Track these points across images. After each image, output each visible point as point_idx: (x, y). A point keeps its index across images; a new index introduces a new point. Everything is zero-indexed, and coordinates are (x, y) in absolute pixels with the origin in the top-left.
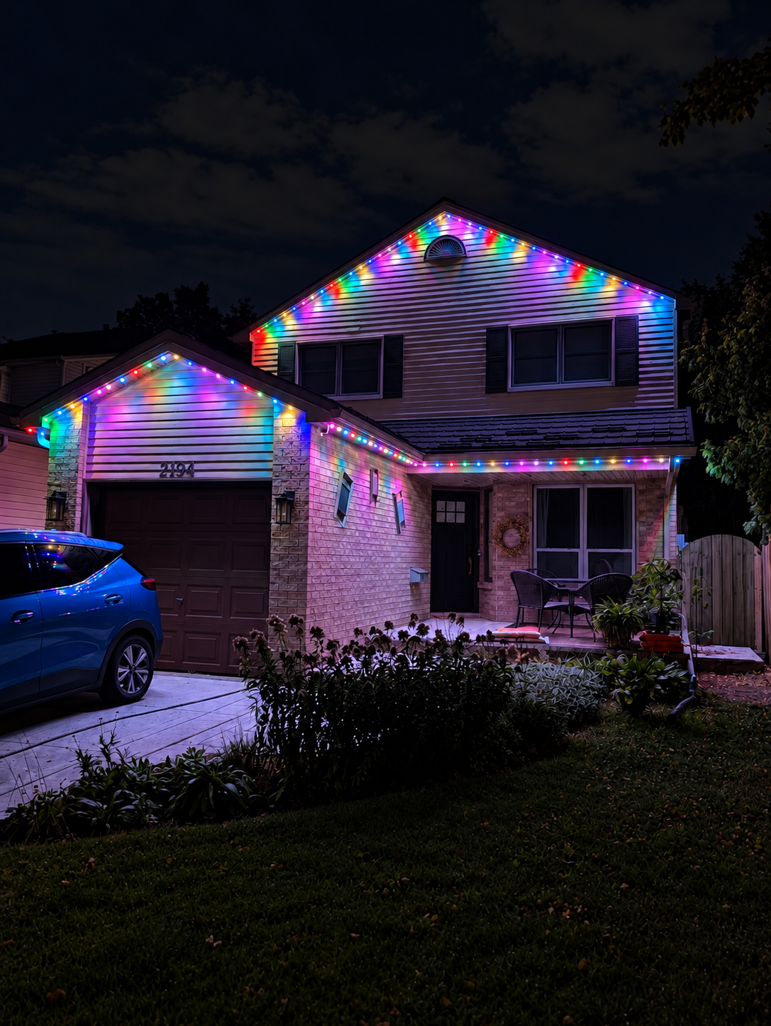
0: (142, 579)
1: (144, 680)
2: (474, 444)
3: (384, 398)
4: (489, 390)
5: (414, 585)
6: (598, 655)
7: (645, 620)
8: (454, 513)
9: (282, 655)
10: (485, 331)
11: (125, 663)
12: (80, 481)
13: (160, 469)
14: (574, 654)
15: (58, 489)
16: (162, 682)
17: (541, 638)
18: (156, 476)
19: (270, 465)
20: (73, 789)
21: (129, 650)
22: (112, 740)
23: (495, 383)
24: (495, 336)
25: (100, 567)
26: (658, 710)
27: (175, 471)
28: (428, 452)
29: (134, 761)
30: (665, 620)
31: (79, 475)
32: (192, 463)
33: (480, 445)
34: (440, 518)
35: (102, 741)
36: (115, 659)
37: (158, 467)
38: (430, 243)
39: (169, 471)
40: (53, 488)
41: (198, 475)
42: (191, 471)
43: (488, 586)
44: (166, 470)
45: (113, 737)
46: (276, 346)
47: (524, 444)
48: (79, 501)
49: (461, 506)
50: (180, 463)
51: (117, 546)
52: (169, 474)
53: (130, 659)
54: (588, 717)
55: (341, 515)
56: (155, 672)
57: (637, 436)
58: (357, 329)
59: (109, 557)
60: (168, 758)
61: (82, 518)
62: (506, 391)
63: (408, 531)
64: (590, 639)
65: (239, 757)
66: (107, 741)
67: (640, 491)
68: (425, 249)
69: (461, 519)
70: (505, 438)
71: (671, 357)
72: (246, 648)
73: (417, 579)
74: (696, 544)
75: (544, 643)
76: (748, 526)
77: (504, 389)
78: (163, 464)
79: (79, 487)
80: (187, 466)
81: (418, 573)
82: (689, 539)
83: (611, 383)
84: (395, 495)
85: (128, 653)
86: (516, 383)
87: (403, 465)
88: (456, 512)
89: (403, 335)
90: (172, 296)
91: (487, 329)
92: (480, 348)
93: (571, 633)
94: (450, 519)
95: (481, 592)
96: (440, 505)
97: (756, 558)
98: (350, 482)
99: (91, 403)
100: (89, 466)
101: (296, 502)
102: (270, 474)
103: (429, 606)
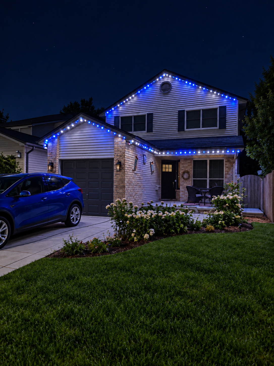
3: (147, 132)
4: (179, 130)
5: (157, 191)
11: (73, 214)
16: (84, 219)
19: (113, 154)
23: (181, 128)
24: (181, 113)
28: (161, 150)
31: (57, 158)
34: (164, 170)
36: (70, 212)
38: (161, 84)
40: (49, 162)
43: (179, 191)
46: (114, 117)
48: (57, 165)
49: (171, 166)
51: (70, 178)
55: (135, 169)
56: (82, 216)
58: (138, 112)
59: (67, 181)
61: (58, 171)
63: (155, 173)
67: (225, 161)
68: (160, 86)
69: (171, 170)
73: (157, 189)
74: (243, 177)
76: (260, 172)
81: (158, 187)
82: (241, 176)
83: (218, 128)
84: (150, 163)
85: (73, 210)
86: (187, 128)
87: (153, 154)
88: (169, 168)
89: (153, 113)
90: (80, 103)
91: (179, 111)
92: (176, 117)
93: (205, 205)
94: (167, 170)
95: (176, 193)
96: (164, 166)
97: (262, 182)
98: (138, 159)
99: (59, 136)
100: (60, 155)
101: (122, 165)
102: (113, 156)
103: (161, 197)
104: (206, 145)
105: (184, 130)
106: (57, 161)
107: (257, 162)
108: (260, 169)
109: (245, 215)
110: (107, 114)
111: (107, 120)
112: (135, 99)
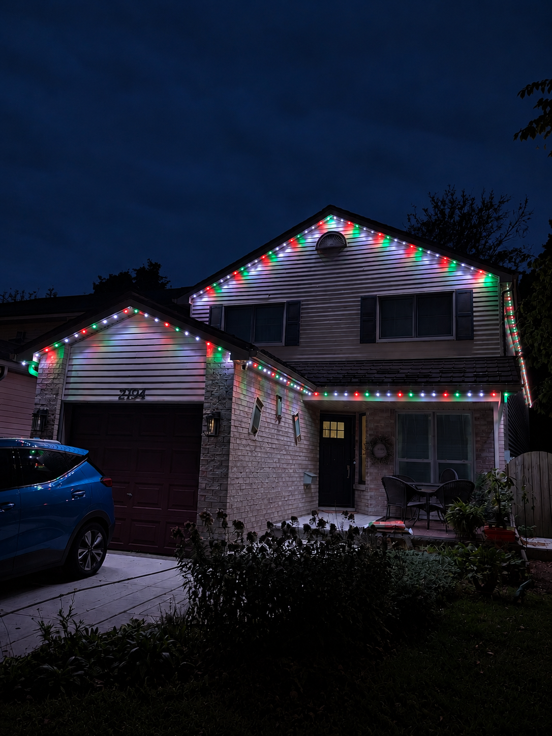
0: (101, 478)
1: (99, 559)
2: (354, 380)
3: (285, 346)
4: (363, 341)
5: (307, 486)
6: (451, 544)
7: (487, 516)
8: (336, 430)
9: (211, 543)
10: (360, 299)
11: (85, 545)
12: (59, 402)
13: (120, 394)
14: (434, 543)
15: (42, 408)
16: (113, 560)
17: (406, 529)
18: (116, 398)
19: (202, 392)
20: (35, 655)
21: (89, 534)
22: (70, 613)
23: (367, 337)
24: (367, 304)
25: (71, 467)
26: (505, 591)
27: (131, 395)
28: (318, 384)
29: (86, 630)
30: (501, 517)
31: (59, 397)
32: (144, 390)
33: (357, 380)
34: (326, 434)
35: (60, 614)
36: (78, 542)
37: (118, 392)
38: (320, 237)
39: (126, 395)
40: (38, 407)
41: (148, 399)
42: (143, 396)
43: (362, 487)
44: (124, 395)
45: (70, 611)
46: (208, 307)
47: (390, 380)
48: (58, 416)
49: (341, 426)
50: (135, 390)
51: (85, 452)
52: (126, 397)
53: (88, 541)
54: (450, 596)
55: (254, 431)
56: (108, 551)
57: (475, 376)
58: (267, 296)
59: (77, 460)
60: (115, 627)
61: (58, 431)
62: (375, 342)
63: (304, 443)
64: (443, 530)
65: (170, 623)
66: (65, 614)
67: (475, 418)
68: (317, 241)
69: (341, 435)
70: (377, 376)
71: (497, 320)
72: (181, 536)
73: (309, 481)
74: (520, 458)
75: (409, 533)
77: (373, 341)
78: (121, 390)
79: (58, 407)
80: (140, 392)
81: (311, 476)
82: (514, 455)
83: (453, 338)
84: (294, 416)
85: (88, 537)
86: (382, 336)
87: (300, 394)
88: (337, 430)
89: (301, 301)
91: (361, 297)
92: (356, 311)
94: (333, 435)
95: (356, 493)
96: (326, 424)
98: (261, 405)
99: (71, 344)
100: (67, 391)
101: (222, 419)
102: (202, 399)
103: (317, 502)
105: (374, 341)
110: (193, 299)
111: (193, 314)
112: (259, 269)
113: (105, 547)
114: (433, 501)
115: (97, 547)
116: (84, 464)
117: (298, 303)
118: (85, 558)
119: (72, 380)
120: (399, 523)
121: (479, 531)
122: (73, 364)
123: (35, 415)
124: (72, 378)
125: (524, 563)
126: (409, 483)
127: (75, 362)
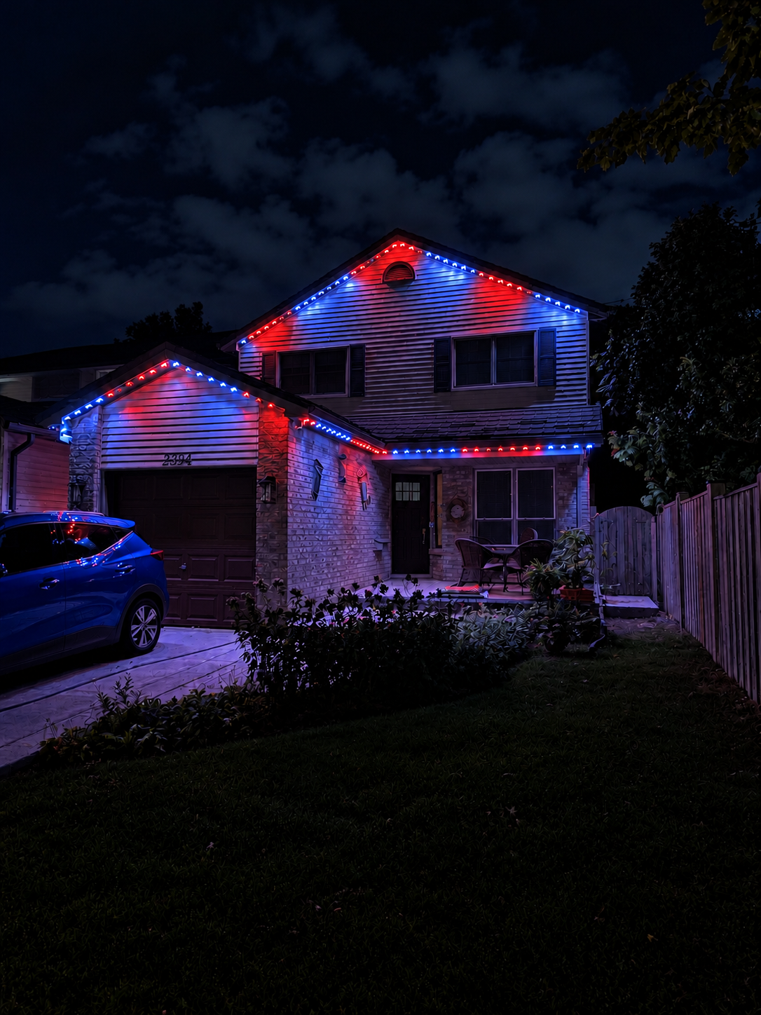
0: (152, 552)
1: (154, 635)
2: (426, 435)
3: (349, 397)
4: (437, 390)
5: (377, 553)
6: (526, 606)
8: (410, 493)
9: (267, 611)
10: (433, 341)
11: (137, 622)
12: (98, 471)
13: (164, 459)
14: (509, 606)
15: (79, 478)
17: (481, 593)
18: (159, 465)
19: (254, 454)
20: (96, 725)
21: (142, 610)
22: (127, 685)
23: (441, 385)
24: (441, 346)
27: (176, 460)
28: (387, 441)
29: (146, 701)
30: (580, 577)
31: (97, 465)
32: (190, 454)
33: (430, 435)
34: (398, 498)
35: (118, 687)
36: (131, 619)
37: (162, 457)
38: (385, 268)
39: (171, 461)
41: (194, 464)
42: (189, 461)
43: (438, 551)
44: (169, 460)
46: (260, 355)
47: (466, 435)
48: (96, 486)
49: (417, 486)
50: (180, 454)
51: (130, 523)
52: (170, 463)
53: (141, 617)
54: (520, 655)
55: (315, 496)
56: (162, 628)
58: (327, 340)
59: (121, 533)
60: (174, 698)
61: (99, 501)
62: (450, 391)
63: (372, 506)
64: (520, 593)
65: (234, 696)
66: (123, 685)
67: (559, 473)
68: (383, 273)
69: (416, 497)
71: (584, 362)
73: (380, 547)
74: (606, 514)
75: (484, 597)
76: (646, 500)
78: (167, 455)
79: (96, 475)
80: (186, 456)
81: (382, 543)
82: (600, 511)
83: (536, 383)
85: (141, 613)
86: (459, 384)
87: (367, 452)
88: (412, 491)
89: (365, 344)
90: (173, 315)
91: (434, 338)
92: (428, 355)
93: (505, 589)
94: (407, 497)
95: (432, 557)
96: (398, 486)
97: (653, 525)
98: (321, 468)
99: (103, 405)
100: (104, 458)
101: (277, 485)
102: (255, 462)
103: (390, 569)
104: (508, 429)
105: (448, 390)
106: (97, 477)
107: (641, 474)
108: (647, 492)
109: (612, 613)
110: (241, 345)
111: (241, 368)
112: (317, 307)
113: (159, 623)
114: (513, 563)
115: (152, 623)
116: (130, 535)
117: (362, 347)
118: (139, 635)
119: (109, 445)
120: (475, 588)
121: (556, 592)
122: (108, 427)
123: (73, 486)
124: (109, 443)
125: (598, 621)
126: (484, 546)
127: (109, 425)
